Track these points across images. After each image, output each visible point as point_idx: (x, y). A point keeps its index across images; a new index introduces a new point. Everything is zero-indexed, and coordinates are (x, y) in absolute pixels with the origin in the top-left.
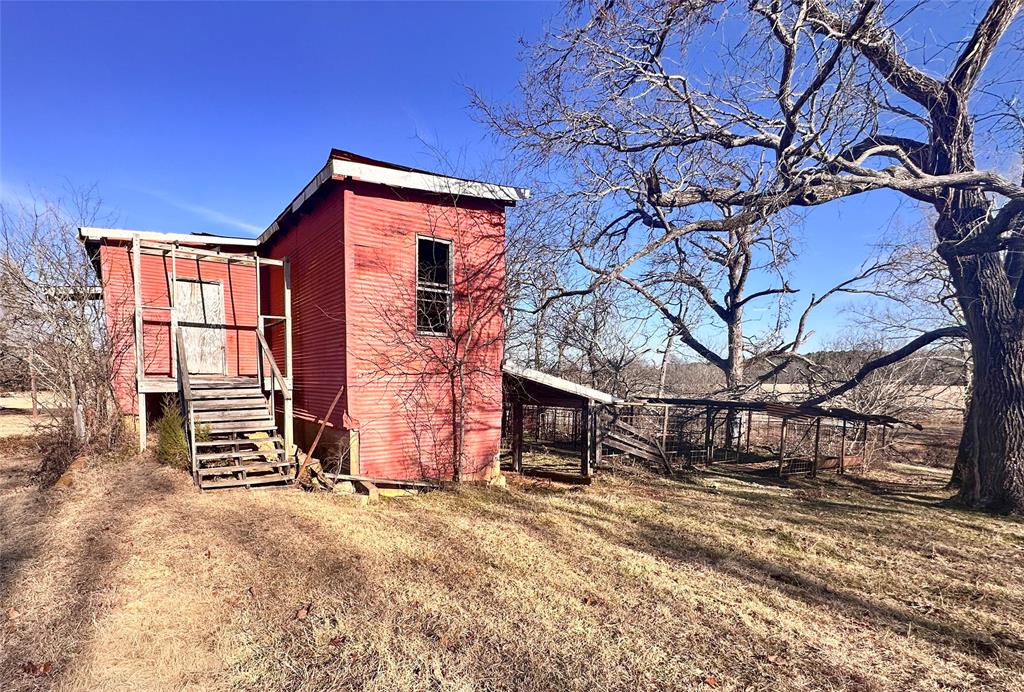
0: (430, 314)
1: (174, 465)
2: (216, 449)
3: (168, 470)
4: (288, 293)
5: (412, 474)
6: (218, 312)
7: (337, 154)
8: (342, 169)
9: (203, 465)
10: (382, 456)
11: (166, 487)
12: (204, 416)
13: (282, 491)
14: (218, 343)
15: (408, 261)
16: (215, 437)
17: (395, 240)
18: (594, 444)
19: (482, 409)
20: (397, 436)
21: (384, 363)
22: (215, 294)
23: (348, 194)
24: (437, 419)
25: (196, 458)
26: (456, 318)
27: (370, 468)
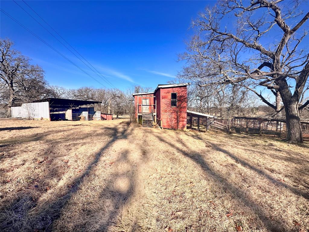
0: (173, 104)
1: (141, 124)
2: (145, 122)
3: (140, 125)
4: (156, 101)
5: (170, 128)
6: (148, 103)
7: (159, 85)
8: (160, 87)
9: (143, 124)
10: (165, 124)
11: (140, 126)
12: (144, 118)
13: (152, 128)
14: (148, 108)
15: (170, 96)
16: (145, 121)
17: (168, 94)
18: (208, 125)
19: (183, 118)
20: (168, 122)
21: (166, 111)
22: (148, 101)
23: (161, 89)
24: (174, 119)
25: (143, 123)
26: (177, 104)
27: (164, 126)
